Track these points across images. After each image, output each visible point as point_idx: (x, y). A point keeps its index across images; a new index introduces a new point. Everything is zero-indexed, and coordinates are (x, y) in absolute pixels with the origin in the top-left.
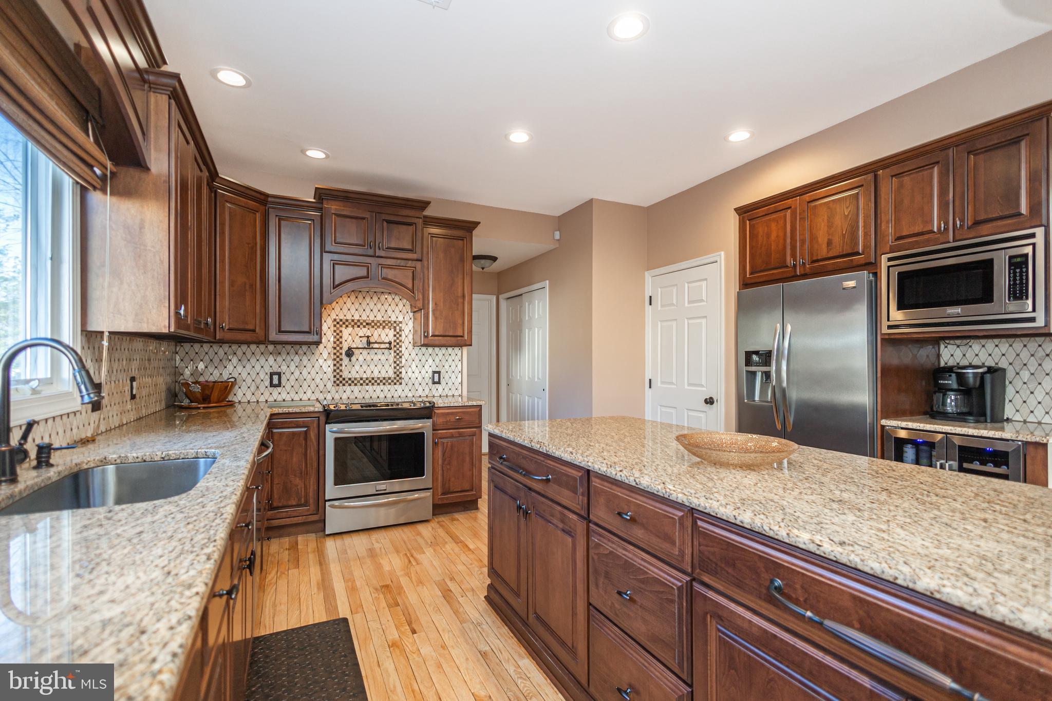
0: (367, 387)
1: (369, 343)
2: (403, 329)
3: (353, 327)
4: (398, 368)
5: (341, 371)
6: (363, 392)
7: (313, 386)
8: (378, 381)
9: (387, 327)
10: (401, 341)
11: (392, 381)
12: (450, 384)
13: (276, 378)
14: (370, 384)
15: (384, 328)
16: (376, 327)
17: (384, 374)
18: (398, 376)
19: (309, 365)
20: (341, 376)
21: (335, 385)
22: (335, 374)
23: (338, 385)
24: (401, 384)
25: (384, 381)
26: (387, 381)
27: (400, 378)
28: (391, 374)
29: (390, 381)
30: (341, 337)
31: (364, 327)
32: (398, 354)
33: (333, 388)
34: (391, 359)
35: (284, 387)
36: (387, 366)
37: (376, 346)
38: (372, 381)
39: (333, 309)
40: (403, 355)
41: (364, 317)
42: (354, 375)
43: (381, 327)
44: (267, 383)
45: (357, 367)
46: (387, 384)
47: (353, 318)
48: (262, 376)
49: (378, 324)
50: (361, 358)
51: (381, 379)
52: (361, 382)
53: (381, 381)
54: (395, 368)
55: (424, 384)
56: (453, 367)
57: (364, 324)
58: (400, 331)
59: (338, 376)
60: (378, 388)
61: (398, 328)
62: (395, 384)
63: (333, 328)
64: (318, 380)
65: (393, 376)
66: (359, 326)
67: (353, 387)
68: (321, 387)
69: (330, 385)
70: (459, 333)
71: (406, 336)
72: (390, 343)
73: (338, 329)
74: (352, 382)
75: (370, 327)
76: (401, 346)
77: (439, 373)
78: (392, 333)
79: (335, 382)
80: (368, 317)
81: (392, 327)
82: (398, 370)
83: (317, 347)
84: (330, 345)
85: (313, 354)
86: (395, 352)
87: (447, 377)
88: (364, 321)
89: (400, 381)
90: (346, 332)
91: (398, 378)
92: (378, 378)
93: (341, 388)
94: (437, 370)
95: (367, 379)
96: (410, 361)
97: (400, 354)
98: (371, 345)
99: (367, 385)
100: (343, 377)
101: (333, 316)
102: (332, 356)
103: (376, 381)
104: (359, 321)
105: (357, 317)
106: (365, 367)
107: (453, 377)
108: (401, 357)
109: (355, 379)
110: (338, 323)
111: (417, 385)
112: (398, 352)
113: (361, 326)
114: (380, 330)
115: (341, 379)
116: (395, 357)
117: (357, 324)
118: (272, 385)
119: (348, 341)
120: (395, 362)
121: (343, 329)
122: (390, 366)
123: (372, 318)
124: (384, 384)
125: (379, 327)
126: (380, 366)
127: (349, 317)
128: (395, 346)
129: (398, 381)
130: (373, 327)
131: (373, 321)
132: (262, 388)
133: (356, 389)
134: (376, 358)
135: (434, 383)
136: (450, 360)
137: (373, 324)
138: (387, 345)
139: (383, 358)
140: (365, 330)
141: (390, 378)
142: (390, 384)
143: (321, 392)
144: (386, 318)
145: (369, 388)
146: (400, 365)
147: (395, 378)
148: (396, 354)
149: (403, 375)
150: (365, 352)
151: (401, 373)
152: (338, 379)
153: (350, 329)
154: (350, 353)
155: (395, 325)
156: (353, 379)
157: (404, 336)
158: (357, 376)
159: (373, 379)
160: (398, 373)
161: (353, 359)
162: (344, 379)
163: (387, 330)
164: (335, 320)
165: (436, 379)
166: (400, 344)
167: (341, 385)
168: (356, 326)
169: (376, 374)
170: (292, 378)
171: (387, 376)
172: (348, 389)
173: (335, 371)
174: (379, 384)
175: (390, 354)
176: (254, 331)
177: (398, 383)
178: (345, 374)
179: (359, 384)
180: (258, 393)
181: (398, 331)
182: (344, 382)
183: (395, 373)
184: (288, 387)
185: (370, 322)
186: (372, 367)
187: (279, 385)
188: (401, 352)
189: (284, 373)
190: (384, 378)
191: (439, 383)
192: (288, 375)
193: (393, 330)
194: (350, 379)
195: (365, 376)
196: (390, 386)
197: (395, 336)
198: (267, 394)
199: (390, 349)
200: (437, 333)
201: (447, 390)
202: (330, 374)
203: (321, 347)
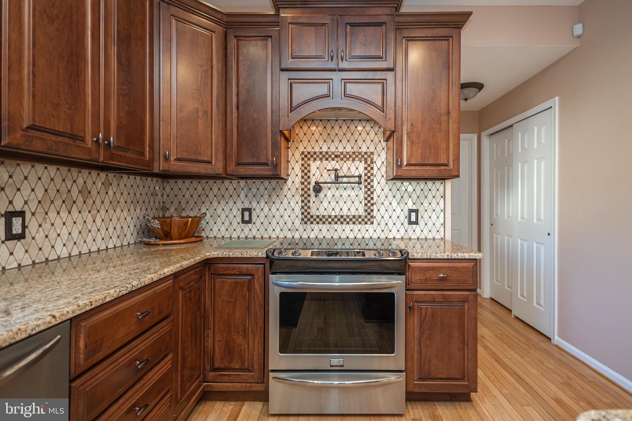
0: (336, 226)
1: (337, 177)
2: (375, 160)
3: (321, 159)
4: (369, 205)
5: (309, 207)
6: (332, 231)
7: (282, 223)
8: (348, 220)
9: (357, 159)
10: (372, 175)
11: (363, 220)
12: (430, 224)
13: (247, 214)
14: (339, 222)
15: (354, 160)
16: (345, 159)
17: (353, 212)
18: (369, 214)
19: (278, 202)
20: (309, 213)
21: (303, 222)
22: (303, 210)
23: (306, 223)
24: (372, 223)
25: (354, 220)
26: (357, 220)
27: (372, 217)
28: (361, 212)
29: (360, 220)
30: (309, 171)
31: (333, 159)
32: (369, 190)
33: (301, 226)
34: (362, 196)
35: (254, 223)
36: (357, 203)
37: (345, 180)
38: (341, 219)
39: (301, 141)
40: (375, 190)
41: (333, 149)
42: (322, 212)
43: (351, 159)
44: (239, 219)
45: (325, 204)
46: (357, 222)
47: (321, 150)
48: (235, 212)
49: (348, 156)
50: (329, 194)
51: (351, 217)
52: (330, 220)
53: (351, 220)
54: (366, 205)
55: (398, 224)
56: (434, 205)
57: (333, 156)
58: (372, 163)
59: (306, 214)
60: (348, 228)
61: (369, 159)
62: (366, 223)
63: (300, 162)
64: (286, 217)
65: (363, 214)
66: (327, 159)
67: (320, 226)
68: (289, 224)
69: (297, 222)
71: (379, 169)
72: (360, 177)
73: (306, 162)
74: (321, 220)
75: (339, 159)
76: (372, 181)
77: (416, 211)
78: (362, 166)
79: (302, 220)
80: (337, 148)
81: (363, 159)
82: (369, 208)
83: (285, 182)
84: (298, 180)
85: (282, 189)
86: (366, 187)
87: (426, 217)
88: (333, 153)
89: (371, 220)
90: (314, 166)
91: (369, 217)
92: (348, 216)
93: (309, 227)
94: (414, 207)
95: (336, 217)
96: (383, 198)
97: (372, 190)
98: (340, 180)
99: (336, 223)
100: (311, 214)
101: (301, 149)
102: (300, 191)
103: (345, 220)
104: (327, 153)
105: (325, 149)
106: (333, 204)
107: (434, 216)
108: (372, 193)
109: (323, 216)
110: (306, 156)
111: (390, 224)
112: (369, 187)
113: (330, 159)
114: (349, 163)
115: (309, 217)
116: (366, 193)
117: (325, 156)
118: (244, 222)
119: (316, 175)
120: (366, 199)
121: (311, 162)
122: (361, 203)
123: (341, 149)
124: (354, 223)
125: (348, 159)
126: (349, 203)
127: (317, 149)
128: (366, 181)
129: (369, 220)
130: (342, 159)
131: (342, 153)
132: (235, 224)
133: (324, 227)
134: (345, 194)
135: (410, 223)
136: (430, 197)
137: (342, 156)
138: (357, 179)
139: (353, 194)
140: (333, 163)
141: (360, 217)
142: (360, 223)
143: (289, 230)
144: (356, 149)
145: (338, 227)
146: (372, 202)
147: (366, 217)
148: (366, 190)
149: (375, 213)
150: (333, 187)
151: (372, 211)
152: (306, 217)
153: (318, 162)
154: (318, 189)
155: (366, 156)
156: (321, 217)
157: (375, 169)
158: (326, 213)
159: (342, 217)
160: (369, 211)
161: (321, 195)
162: (312, 217)
163: (357, 163)
164: (303, 153)
165: (413, 218)
166: (372, 178)
167: (309, 222)
168: (324, 159)
169: (345, 212)
170: (262, 215)
171: (357, 214)
172: (316, 227)
173: (303, 207)
174: (348, 223)
175: (361, 189)
176: (210, 162)
177: (369, 223)
178: (313, 211)
179: (327, 222)
180: (231, 230)
181: (369, 163)
182: (312, 220)
183: (366, 211)
184: (258, 224)
185: (339, 154)
186: (341, 203)
187: (250, 222)
188: (372, 187)
189: (254, 210)
190: (354, 217)
191: (416, 223)
192: (258, 211)
193: (363, 162)
194: (318, 217)
195: (333, 214)
196: (361, 225)
197: (366, 168)
198: (239, 230)
199: (360, 183)
200: (413, 162)
201: (426, 232)
202: (298, 211)
203: (289, 182)
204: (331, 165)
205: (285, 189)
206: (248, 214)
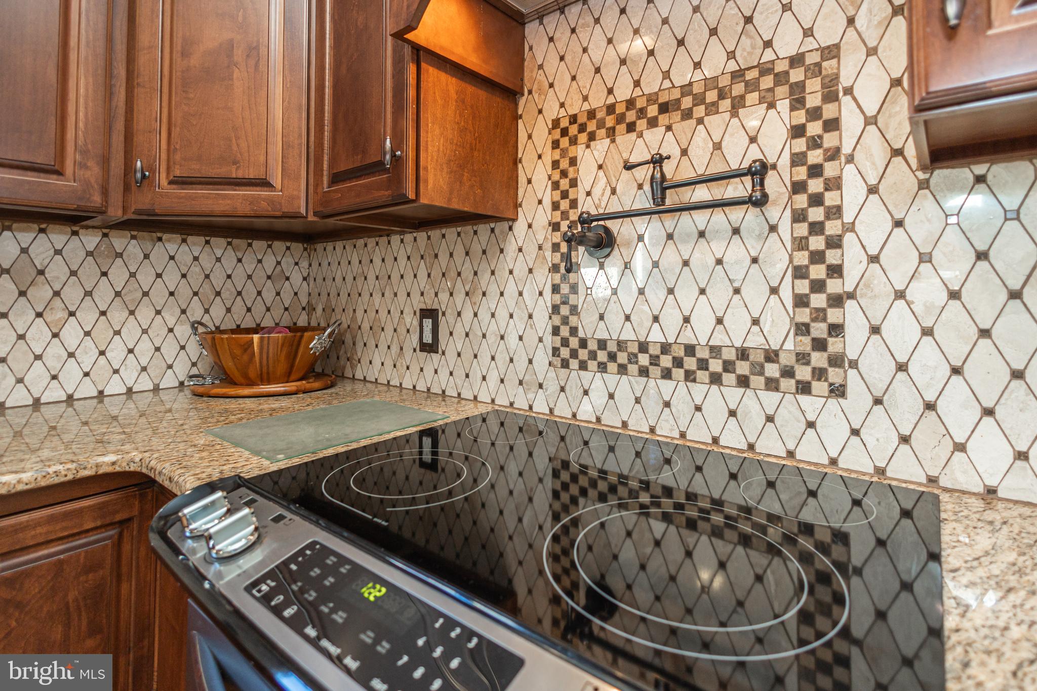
0: (667, 386)
2: (845, 81)
3: (611, 133)
4: (818, 300)
5: (574, 310)
6: (652, 404)
7: (502, 358)
8: (716, 366)
9: (751, 98)
10: (834, 154)
11: (788, 373)
13: (428, 325)
14: (678, 373)
15: (738, 104)
16: (699, 111)
18: (820, 345)
19: (493, 290)
20: (574, 331)
21: (557, 362)
22: (557, 320)
23: (565, 364)
24: (838, 391)
25: (743, 368)
26: (759, 370)
27: (837, 361)
29: (772, 370)
30: (574, 183)
31: (653, 123)
32: (816, 228)
33: (552, 374)
34: (779, 259)
35: (443, 353)
36: (756, 294)
37: (702, 194)
38: (686, 362)
39: (551, 85)
40: (851, 228)
42: (615, 328)
43: (726, 104)
44: (416, 339)
45: (628, 298)
46: (757, 381)
47: (611, 100)
48: (408, 318)
49: (712, 96)
50: (642, 259)
51: (729, 354)
52: (644, 360)
53: (728, 366)
54: (801, 301)
57: (653, 111)
58: (831, 97)
59: (565, 331)
61: (814, 85)
62: (804, 388)
63: (550, 155)
64: (512, 341)
65: (789, 345)
66: (631, 128)
67: (611, 378)
68: (521, 364)
69: (542, 358)
71: (870, 121)
72: (760, 173)
73: (564, 153)
74: (613, 356)
75: (676, 116)
76: (835, 184)
78: (777, 123)
79: (555, 351)
80: (666, 75)
81: (782, 91)
82: (820, 315)
83: (511, 228)
84: (543, 217)
85: (502, 251)
86: (799, 217)
88: (652, 99)
89: (834, 375)
90: (589, 160)
91: (818, 359)
92: (715, 351)
93: (576, 378)
95: (665, 348)
96: (900, 264)
97: (832, 228)
98: (671, 198)
99: (667, 375)
100: (581, 334)
101: (552, 111)
102: (548, 253)
103: (703, 365)
104: (630, 103)
106: (656, 297)
108: (835, 243)
109: (621, 345)
110: (564, 132)
112: (816, 214)
113: (642, 124)
114: (715, 122)
115: (574, 342)
116: (800, 244)
117: (626, 118)
118: (423, 346)
119: (596, 192)
120: (800, 273)
121: (579, 151)
122: (774, 291)
123: (682, 76)
124: (743, 382)
125: (712, 110)
126: (720, 293)
128: (798, 187)
129: (819, 374)
130: (687, 115)
131: (686, 89)
132: (408, 352)
134: (702, 256)
137: (687, 102)
140: (654, 135)
141: (771, 356)
142: (772, 385)
143: (521, 383)
144: (747, 55)
146: (834, 286)
147: (803, 358)
148: (802, 229)
149: (853, 342)
150: (651, 229)
151: (836, 329)
152: (565, 343)
153: (602, 145)
155: (797, 75)
156: (612, 347)
157: (851, 121)
158: (628, 334)
159: (690, 350)
160: (819, 330)
161: (615, 261)
162: (583, 343)
163: (752, 117)
164: (556, 123)
166: (830, 169)
167: (574, 364)
168: (622, 128)
169: (703, 331)
170: (459, 331)
171: (755, 341)
172: (599, 384)
173: (555, 309)
174: (716, 379)
175: (773, 228)
177: (820, 387)
178: (587, 326)
179: (633, 369)
180: (401, 366)
181: (813, 101)
182: (583, 354)
183: (802, 329)
184: (451, 354)
185: (676, 94)
186: (686, 295)
187: (433, 347)
188: (836, 212)
189: (444, 314)
190: (743, 354)
192: (451, 316)
193: (783, 105)
194: (602, 344)
195: (656, 336)
196: (775, 396)
197: (798, 131)
198: (415, 370)
199: (759, 201)
202: (543, 322)
203: (520, 226)
205: (511, 248)
206: (430, 326)
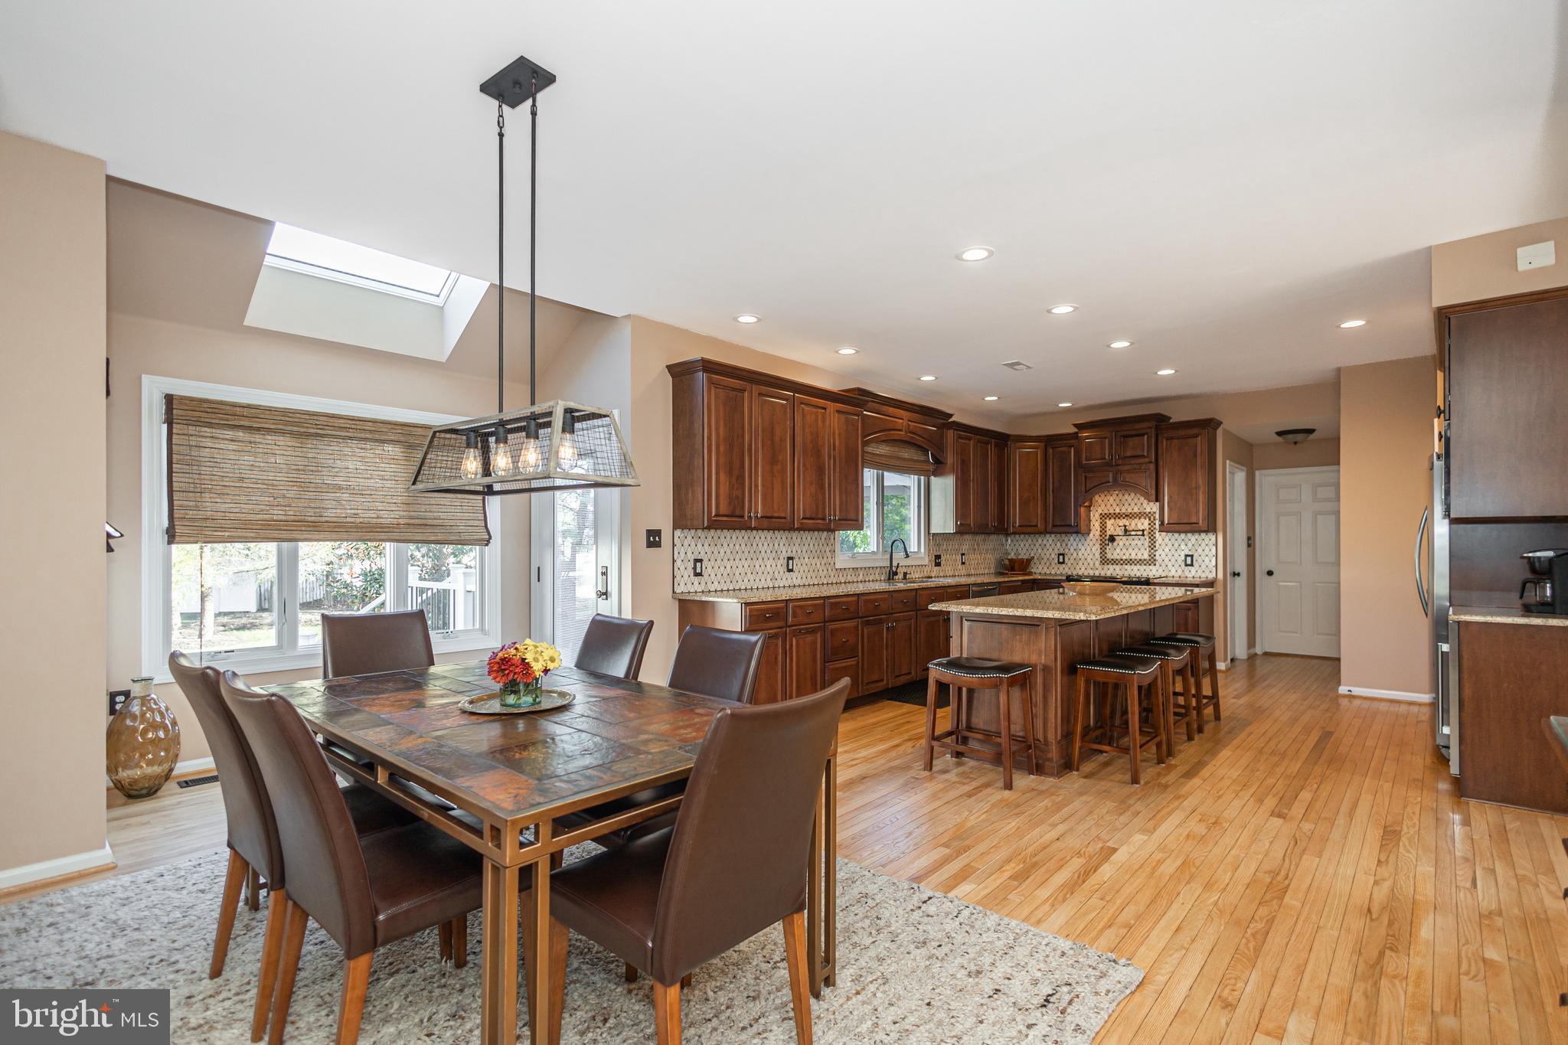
0: (1126, 567)
1: (1126, 531)
2: (1156, 518)
3: (1114, 518)
4: (1153, 551)
5: (1106, 553)
6: (1123, 571)
7: (1086, 564)
8: (1136, 563)
9: (1142, 517)
10: (1155, 529)
11: (1148, 564)
12: (1203, 566)
13: (1061, 557)
14: (1129, 564)
15: (1140, 518)
16: (1133, 518)
17: (1139, 557)
18: (1152, 559)
19: (1083, 549)
20: (1106, 557)
21: (1102, 564)
22: (1102, 555)
23: (1104, 564)
24: (1155, 565)
25: (1140, 562)
26: (1143, 563)
27: (1155, 561)
28: (1146, 556)
29: (1145, 563)
30: (1105, 527)
31: (1123, 518)
32: (1152, 540)
33: (1100, 566)
34: (1147, 544)
35: (1066, 564)
36: (1142, 550)
37: (1133, 533)
38: (1130, 562)
39: (1099, 505)
40: (1156, 540)
41: (1123, 511)
42: (1116, 556)
43: (1138, 517)
44: (1056, 561)
45: (1118, 551)
47: (1115, 511)
48: (1053, 556)
49: (1135, 516)
50: (1121, 544)
51: (1138, 560)
52: (1122, 562)
53: (1138, 562)
54: (1149, 551)
55: (1177, 566)
56: (1207, 551)
57: (1124, 516)
58: (1154, 520)
59: (1104, 557)
60: (1136, 568)
61: (1152, 517)
62: (1150, 565)
63: (1099, 521)
64: (1089, 560)
65: (1148, 558)
66: (1119, 518)
67: (1115, 566)
68: (1092, 565)
69: (1097, 563)
70: (1194, 520)
72: (1143, 531)
73: (1103, 520)
74: (1114, 562)
75: (1127, 518)
76: (1155, 533)
77: (1192, 556)
78: (1147, 522)
79: (1101, 561)
80: (1127, 509)
81: (1147, 517)
82: (1153, 553)
83: (1088, 535)
84: (1098, 533)
85: (1085, 539)
86: (1150, 538)
87: (1200, 561)
88: (1124, 513)
90: (1110, 523)
92: (1136, 560)
93: (1106, 567)
94: (1190, 553)
95: (1126, 560)
96: (1163, 546)
97: (1154, 540)
98: (1129, 533)
99: (1127, 564)
101: (1100, 511)
102: (1099, 541)
103: (1133, 563)
104: (1119, 513)
105: (1117, 511)
106: (1124, 550)
107: (1207, 560)
108: (1154, 542)
109: (1118, 559)
110: (1103, 516)
111: (1170, 566)
112: (1152, 538)
113: (1121, 518)
114: (1136, 520)
115: (1106, 559)
116: (1149, 542)
117: (1118, 516)
118: (1059, 563)
119: (1111, 529)
120: (1149, 547)
121: (1107, 521)
122: (1145, 549)
123: (1130, 511)
124: (1140, 565)
125: (1135, 518)
126: (1136, 550)
127: (1112, 511)
128: (1149, 533)
129: (1152, 563)
130: (1130, 518)
131: (1131, 513)
132: (1053, 565)
133: (1118, 568)
134: (1133, 543)
135: (1186, 565)
136: (1203, 545)
137: (1131, 515)
138: (1141, 533)
139: (1139, 543)
140: (1124, 520)
141: (1145, 561)
142: (1145, 565)
143: (1091, 569)
144: (1142, 510)
145: (1128, 567)
146: (1155, 549)
147: (1150, 561)
148: (1150, 540)
149: (1157, 557)
150: (1124, 538)
151: (1155, 556)
152: (1104, 559)
153: (1112, 521)
154: (1112, 539)
155: (1150, 515)
156: (1115, 560)
157: (1157, 524)
158: (1120, 557)
159: (1131, 560)
160: (1153, 555)
161: (1115, 544)
162: (1108, 559)
163: (1142, 520)
164: (1101, 514)
165: (1189, 562)
166: (1155, 531)
167: (1106, 564)
168: (1117, 518)
169: (1133, 557)
170: (1072, 558)
171: (1142, 558)
172: (1111, 567)
173: (1101, 553)
174: (1136, 565)
175: (1145, 540)
176: (1037, 526)
178: (1109, 556)
179: (1119, 564)
180: (1051, 568)
181: (1152, 520)
182: (1108, 562)
183: (1150, 555)
184: (1069, 564)
185: (1129, 514)
186: (1130, 550)
187: (1063, 563)
188: (1154, 537)
189: (1067, 554)
190: (1140, 560)
191: (1192, 565)
192: (1069, 555)
193: (1147, 519)
194: (1113, 559)
195: (1124, 558)
196: (1146, 567)
197: (1150, 524)
198: (1056, 568)
199: (1143, 535)
200: (1171, 522)
201: (1200, 572)
202: (1098, 555)
203: (1091, 535)
204: (1123, 522)
205: (1088, 539)
